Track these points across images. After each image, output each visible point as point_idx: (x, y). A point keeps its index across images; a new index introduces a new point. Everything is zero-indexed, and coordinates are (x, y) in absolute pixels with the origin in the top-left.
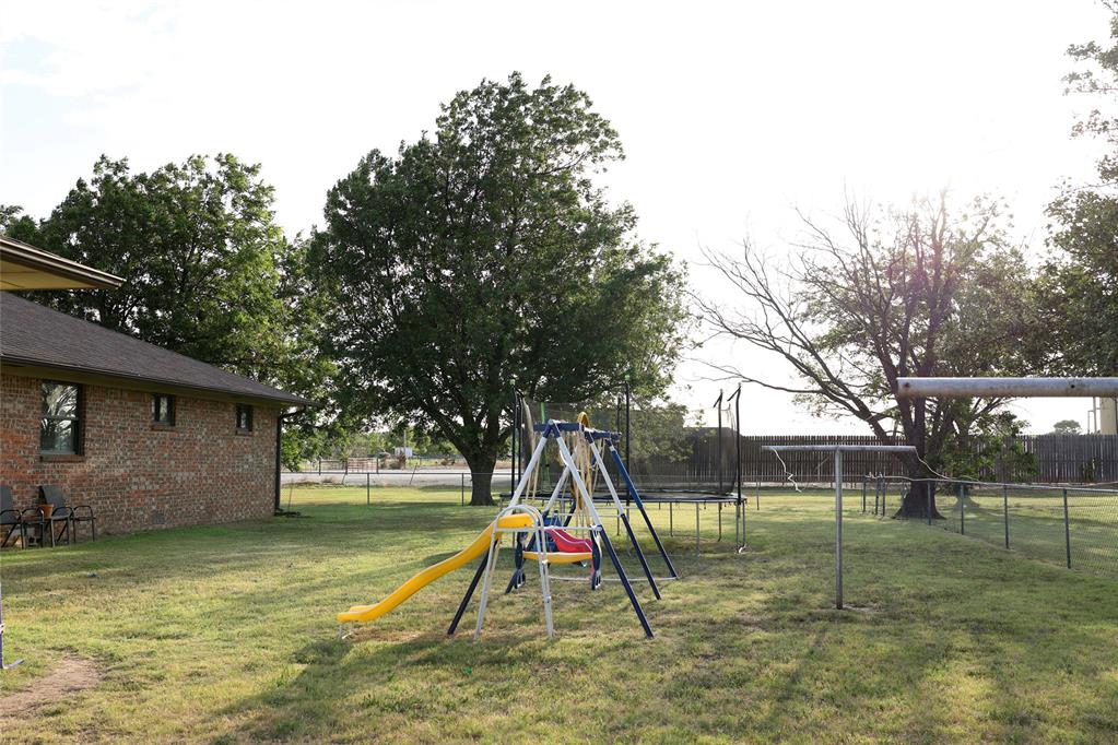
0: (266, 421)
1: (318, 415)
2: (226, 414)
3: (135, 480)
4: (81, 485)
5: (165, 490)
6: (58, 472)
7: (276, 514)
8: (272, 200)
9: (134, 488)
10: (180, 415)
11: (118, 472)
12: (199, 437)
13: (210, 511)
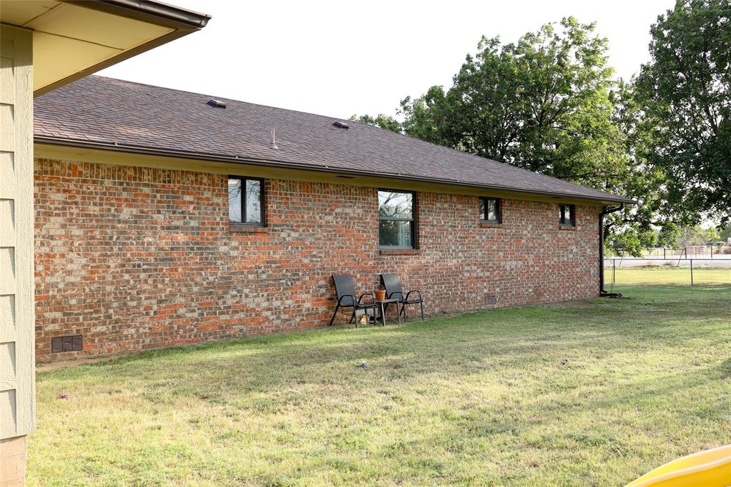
0: (588, 218)
1: (653, 214)
2: (549, 212)
3: (466, 268)
4: (418, 274)
5: (495, 277)
6: (396, 263)
7: (601, 295)
8: (606, 49)
9: (467, 275)
10: (506, 214)
11: (452, 263)
12: (525, 232)
13: (538, 292)
